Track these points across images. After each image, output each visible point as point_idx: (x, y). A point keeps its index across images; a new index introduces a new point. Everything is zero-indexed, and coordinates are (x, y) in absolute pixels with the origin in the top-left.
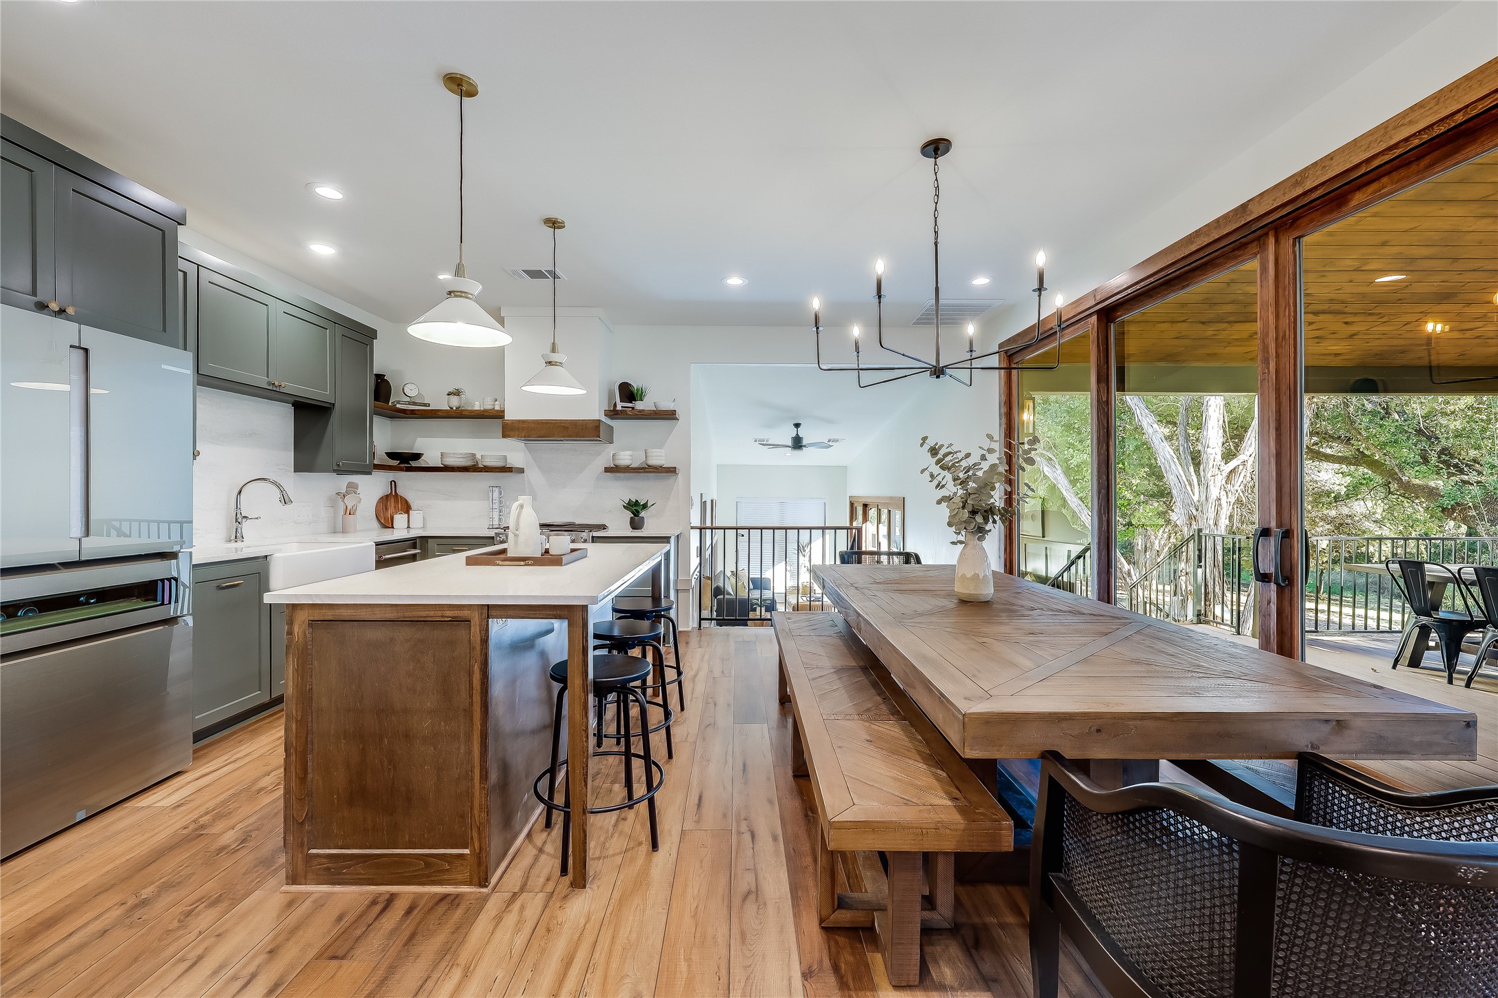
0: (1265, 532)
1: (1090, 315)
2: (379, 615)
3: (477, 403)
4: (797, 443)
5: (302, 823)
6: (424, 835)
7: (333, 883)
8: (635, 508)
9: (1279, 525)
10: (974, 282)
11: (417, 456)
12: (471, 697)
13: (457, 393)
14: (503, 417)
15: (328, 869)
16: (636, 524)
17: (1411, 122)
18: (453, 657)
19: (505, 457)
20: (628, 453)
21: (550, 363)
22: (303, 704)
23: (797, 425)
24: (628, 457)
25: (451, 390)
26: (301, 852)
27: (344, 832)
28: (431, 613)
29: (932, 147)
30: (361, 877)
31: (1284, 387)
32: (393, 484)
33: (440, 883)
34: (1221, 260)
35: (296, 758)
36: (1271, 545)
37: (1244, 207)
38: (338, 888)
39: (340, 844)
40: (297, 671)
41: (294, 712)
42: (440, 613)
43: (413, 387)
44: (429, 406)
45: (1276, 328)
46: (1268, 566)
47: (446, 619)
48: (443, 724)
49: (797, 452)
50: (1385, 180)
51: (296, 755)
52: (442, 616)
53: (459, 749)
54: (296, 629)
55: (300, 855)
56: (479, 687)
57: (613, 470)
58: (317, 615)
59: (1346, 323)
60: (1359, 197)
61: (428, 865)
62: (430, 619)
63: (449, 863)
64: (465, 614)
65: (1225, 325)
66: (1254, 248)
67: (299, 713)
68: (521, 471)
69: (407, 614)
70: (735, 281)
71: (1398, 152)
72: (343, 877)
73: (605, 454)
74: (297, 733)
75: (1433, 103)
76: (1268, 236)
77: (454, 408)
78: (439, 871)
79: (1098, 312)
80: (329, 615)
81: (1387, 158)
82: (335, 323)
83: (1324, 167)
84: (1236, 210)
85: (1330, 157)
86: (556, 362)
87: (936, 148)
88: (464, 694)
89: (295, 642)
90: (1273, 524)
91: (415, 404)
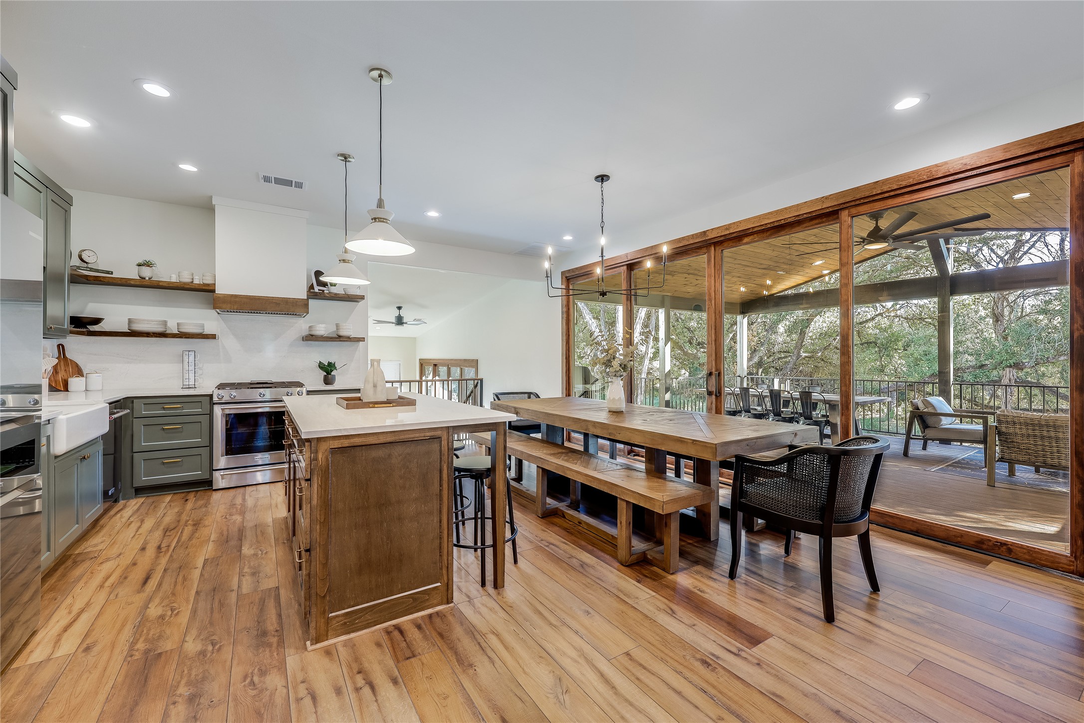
0: (710, 374)
1: (623, 266)
2: (382, 439)
3: (173, 275)
4: (400, 321)
5: (324, 597)
6: (411, 581)
7: (349, 633)
8: (328, 370)
9: (716, 370)
10: (564, 238)
11: (97, 321)
12: (441, 485)
13: (148, 264)
14: (213, 291)
15: (345, 623)
16: (328, 380)
17: (768, 218)
18: (429, 462)
19: (203, 326)
20: (323, 325)
21: (344, 261)
22: (326, 509)
23: (399, 308)
24: (323, 329)
25: (141, 261)
26: (324, 618)
27: (355, 595)
28: (417, 435)
29: (600, 178)
30: (369, 621)
31: (717, 312)
32: (61, 348)
33: (423, 609)
34: (690, 252)
35: (320, 550)
36: (713, 379)
37: (705, 232)
38: (353, 635)
39: (352, 604)
40: (321, 486)
41: (318, 517)
42: (423, 435)
43: (91, 254)
44: (112, 273)
45: (715, 286)
46: (713, 389)
47: (426, 438)
48: (423, 506)
49: (399, 327)
50: (755, 235)
51: (320, 548)
52: (424, 436)
53: (433, 520)
54: (320, 456)
55: (323, 620)
56: (446, 479)
57: (311, 338)
58: (336, 444)
59: (696, 279)
60: (746, 240)
61: (415, 600)
62: (416, 439)
63: (428, 595)
64: (438, 433)
65: (658, 275)
66: (704, 250)
67: (323, 517)
68: (213, 337)
69: (401, 437)
70: (433, 214)
71: (763, 228)
72: (356, 626)
73: (300, 325)
74: (320, 531)
75: (775, 214)
76: (711, 247)
77: (147, 279)
78: (422, 602)
79: (627, 265)
80: (346, 443)
81: (759, 229)
82: (47, 187)
83: (738, 226)
84: (701, 233)
85: (740, 222)
86: (348, 260)
87: (602, 178)
88: (437, 484)
89: (319, 466)
90: (714, 370)
91: (91, 270)
